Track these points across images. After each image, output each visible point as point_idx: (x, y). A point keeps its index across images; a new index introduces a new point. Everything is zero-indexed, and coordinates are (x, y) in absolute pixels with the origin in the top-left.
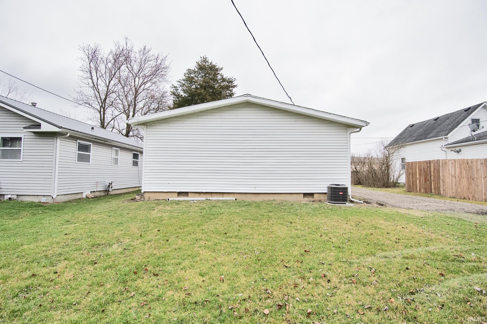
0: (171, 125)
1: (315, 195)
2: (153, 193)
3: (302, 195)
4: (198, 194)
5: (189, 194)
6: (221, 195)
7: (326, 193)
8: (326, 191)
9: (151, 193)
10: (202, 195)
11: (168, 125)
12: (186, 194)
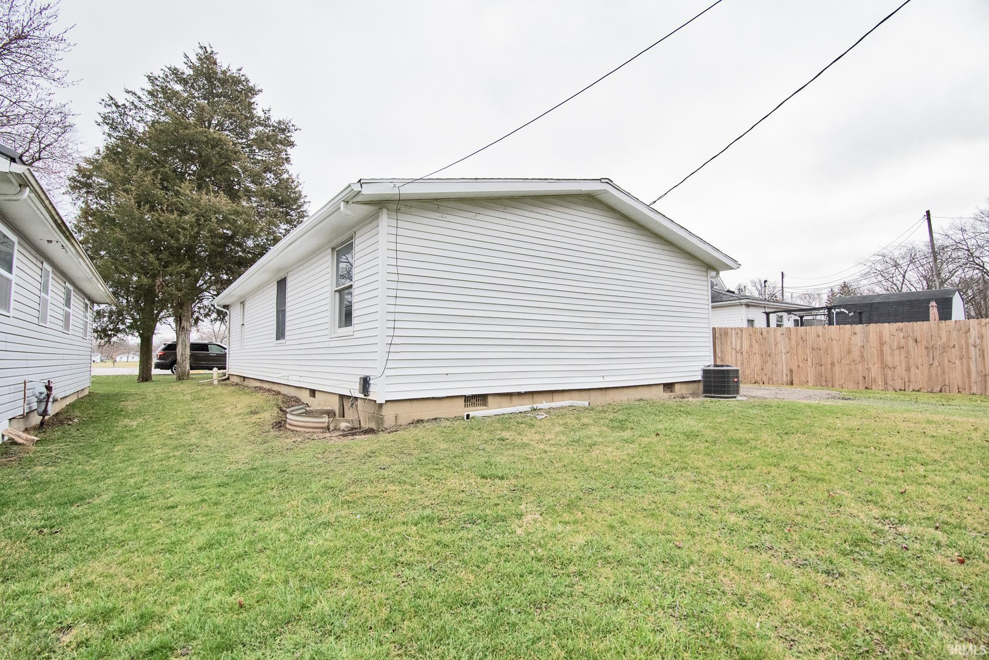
0: (449, 218)
1: (677, 387)
2: (408, 404)
3: (662, 387)
4: (508, 399)
5: (490, 399)
6: (549, 397)
7: (699, 381)
8: (700, 378)
9: (400, 405)
10: (515, 400)
11: (440, 218)
12: (481, 399)
